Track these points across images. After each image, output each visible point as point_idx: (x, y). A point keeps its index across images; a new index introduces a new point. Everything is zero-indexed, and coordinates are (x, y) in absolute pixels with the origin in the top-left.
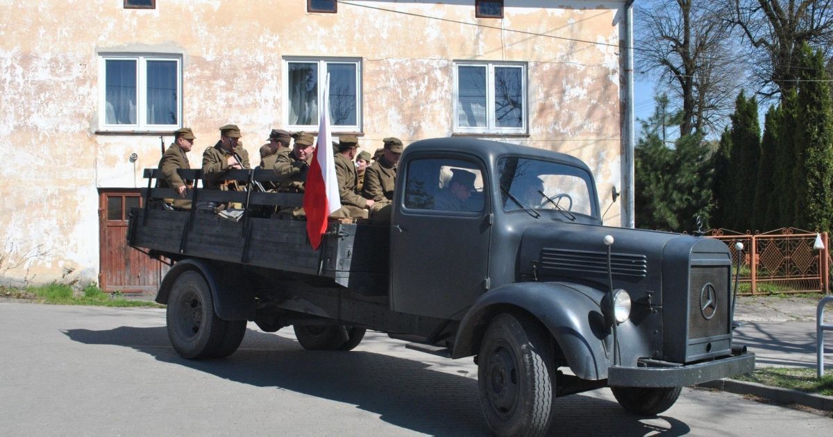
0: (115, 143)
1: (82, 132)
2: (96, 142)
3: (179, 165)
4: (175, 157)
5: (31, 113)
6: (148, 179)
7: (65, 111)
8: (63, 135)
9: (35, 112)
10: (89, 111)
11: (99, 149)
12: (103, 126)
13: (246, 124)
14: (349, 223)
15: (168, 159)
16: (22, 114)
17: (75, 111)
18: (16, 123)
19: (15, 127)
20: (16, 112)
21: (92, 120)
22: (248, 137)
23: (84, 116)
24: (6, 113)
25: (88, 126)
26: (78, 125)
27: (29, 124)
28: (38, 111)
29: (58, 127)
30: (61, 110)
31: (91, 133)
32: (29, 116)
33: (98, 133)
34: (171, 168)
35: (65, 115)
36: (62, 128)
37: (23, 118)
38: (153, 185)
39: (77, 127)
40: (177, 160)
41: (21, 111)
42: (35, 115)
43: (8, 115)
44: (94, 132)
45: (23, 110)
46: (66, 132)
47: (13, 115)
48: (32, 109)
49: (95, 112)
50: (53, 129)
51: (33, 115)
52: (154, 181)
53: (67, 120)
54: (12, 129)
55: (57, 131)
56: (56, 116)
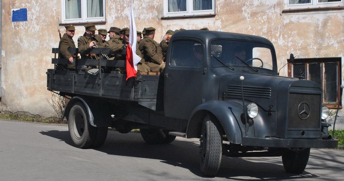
0: (173, 25)
1: (153, 19)
2: (162, 25)
3: (69, 45)
4: (66, 41)
5: (124, 8)
6: (54, 54)
7: (144, 5)
8: (142, 21)
9: (127, 7)
10: (157, 4)
11: (163, 29)
12: (166, 14)
13: (258, 6)
14: (145, 74)
15: (62, 43)
16: (119, 9)
17: (149, 5)
18: (116, 15)
19: (116, 18)
20: (116, 8)
21: (160, 10)
22: (259, 15)
23: (154, 7)
24: (111, 9)
25: (157, 14)
26: (151, 14)
27: (123, 15)
28: (128, 7)
29: (140, 16)
30: (141, 5)
31: (158, 18)
32: (123, 10)
33: (163, 19)
34: (65, 47)
35: (143, 8)
36: (142, 17)
37: (120, 11)
38: (57, 57)
39: (150, 16)
40: (67, 43)
41: (119, 7)
42: (126, 9)
43: (112, 10)
44: (160, 18)
45: (120, 6)
46: (144, 19)
47: (114, 10)
48: (125, 5)
49: (161, 4)
50: (136, 18)
51: (125, 9)
52: (57, 55)
53: (145, 11)
54: (114, 19)
55: (139, 19)
56: (138, 9)
